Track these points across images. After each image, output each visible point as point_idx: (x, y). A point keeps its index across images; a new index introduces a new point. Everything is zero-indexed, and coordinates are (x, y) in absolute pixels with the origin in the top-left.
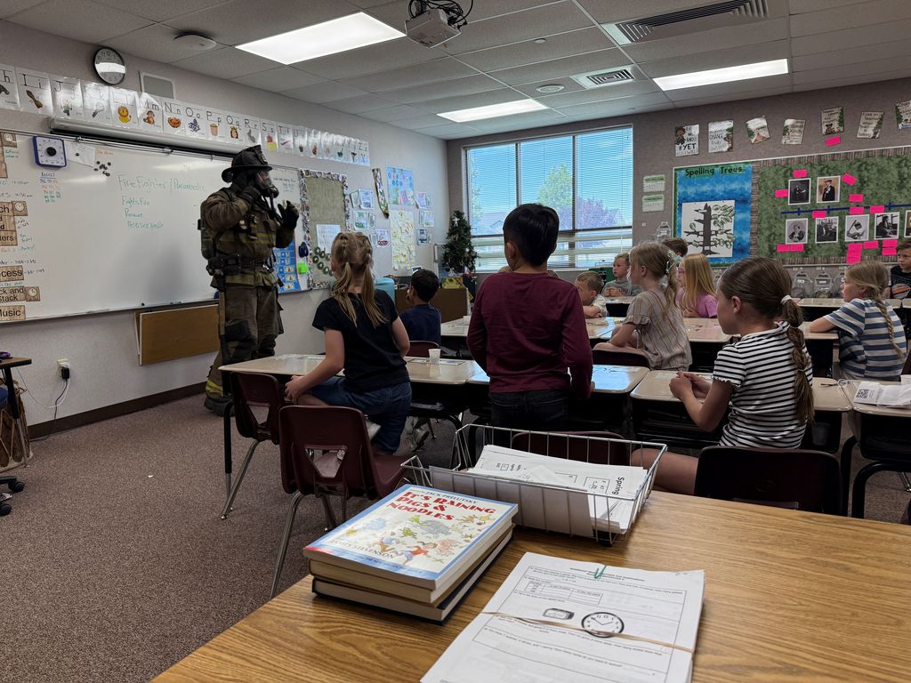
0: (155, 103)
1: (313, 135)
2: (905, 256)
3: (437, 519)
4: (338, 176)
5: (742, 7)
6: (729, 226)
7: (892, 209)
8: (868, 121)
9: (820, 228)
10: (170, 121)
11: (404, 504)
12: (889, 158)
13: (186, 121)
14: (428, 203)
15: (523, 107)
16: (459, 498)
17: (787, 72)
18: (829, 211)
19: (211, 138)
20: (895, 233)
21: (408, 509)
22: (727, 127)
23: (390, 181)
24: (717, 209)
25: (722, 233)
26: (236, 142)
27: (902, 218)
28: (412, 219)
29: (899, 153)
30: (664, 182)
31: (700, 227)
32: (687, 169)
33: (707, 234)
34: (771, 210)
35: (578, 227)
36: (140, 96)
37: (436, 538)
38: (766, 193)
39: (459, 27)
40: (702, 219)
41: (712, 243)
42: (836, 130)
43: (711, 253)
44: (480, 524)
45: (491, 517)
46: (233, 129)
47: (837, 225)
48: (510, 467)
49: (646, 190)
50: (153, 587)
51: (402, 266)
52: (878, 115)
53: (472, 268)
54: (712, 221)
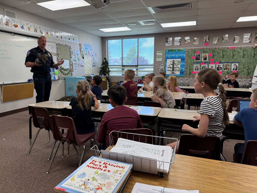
0: (9, 19)
1: (61, 33)
2: (233, 77)
3: (105, 172)
4: (68, 45)
5: (186, 6)
6: (179, 66)
7: (221, 63)
8: (215, 39)
9: (203, 67)
10: (14, 25)
11: (92, 165)
12: (220, 50)
13: (19, 26)
14: (96, 55)
15: (124, 29)
16: (112, 162)
17: (196, 25)
18: (205, 63)
19: (28, 32)
20: (221, 70)
21: (93, 168)
22: (179, 39)
23: (85, 48)
24: (176, 61)
25: (177, 68)
26: (36, 33)
27: (223, 66)
28: (91, 59)
29: (223, 48)
30: (162, 53)
31: (171, 66)
32: (168, 50)
33: (173, 68)
34: (190, 62)
35: (139, 64)
36: (4, 17)
37: (105, 181)
38: (189, 57)
39: (107, 4)
40: (172, 64)
41: (175, 71)
42: (207, 41)
43: (174, 73)
44: (120, 174)
45: (124, 170)
46: (35, 29)
47: (207, 67)
48: (127, 146)
49: (157, 55)
50: (3, 179)
51: (88, 73)
52: (218, 38)
53: (109, 75)
54: (175, 64)
